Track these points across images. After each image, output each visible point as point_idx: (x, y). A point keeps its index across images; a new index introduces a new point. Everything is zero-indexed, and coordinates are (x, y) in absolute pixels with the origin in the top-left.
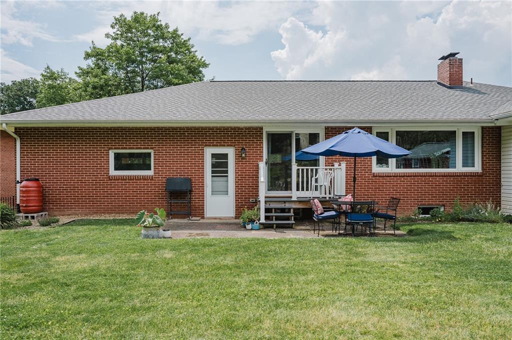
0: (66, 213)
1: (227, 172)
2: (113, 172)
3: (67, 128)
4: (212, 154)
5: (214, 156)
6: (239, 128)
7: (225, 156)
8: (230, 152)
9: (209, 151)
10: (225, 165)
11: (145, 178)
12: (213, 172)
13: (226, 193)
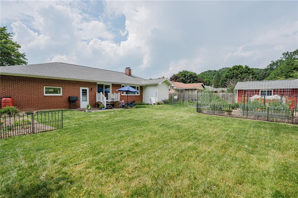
0: (24, 110)
1: (86, 95)
2: (45, 95)
3: (23, 77)
4: (82, 89)
5: (83, 90)
6: (90, 82)
7: (86, 90)
8: (88, 89)
9: (81, 88)
10: (86, 93)
11: (59, 96)
12: (82, 95)
13: (86, 101)
